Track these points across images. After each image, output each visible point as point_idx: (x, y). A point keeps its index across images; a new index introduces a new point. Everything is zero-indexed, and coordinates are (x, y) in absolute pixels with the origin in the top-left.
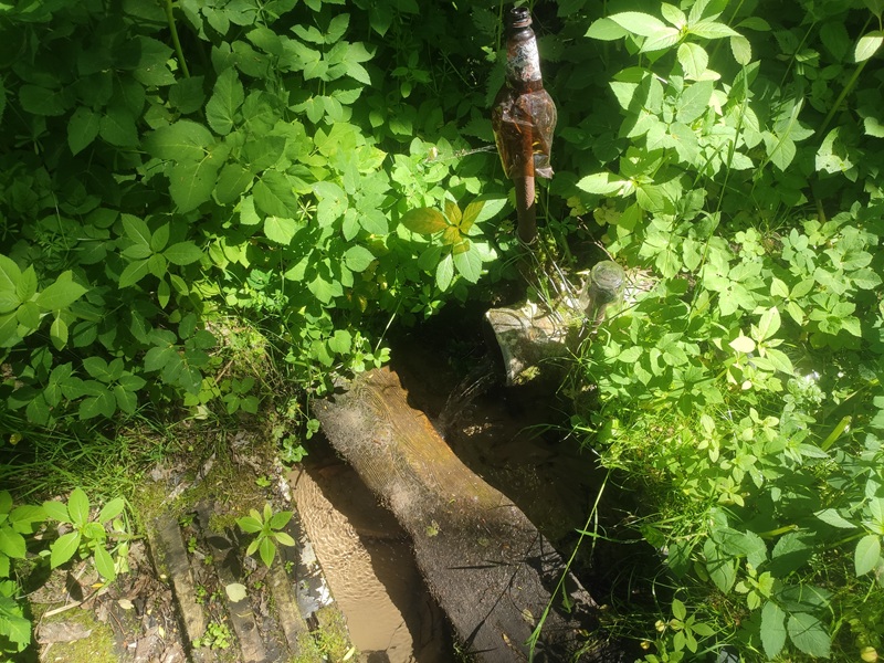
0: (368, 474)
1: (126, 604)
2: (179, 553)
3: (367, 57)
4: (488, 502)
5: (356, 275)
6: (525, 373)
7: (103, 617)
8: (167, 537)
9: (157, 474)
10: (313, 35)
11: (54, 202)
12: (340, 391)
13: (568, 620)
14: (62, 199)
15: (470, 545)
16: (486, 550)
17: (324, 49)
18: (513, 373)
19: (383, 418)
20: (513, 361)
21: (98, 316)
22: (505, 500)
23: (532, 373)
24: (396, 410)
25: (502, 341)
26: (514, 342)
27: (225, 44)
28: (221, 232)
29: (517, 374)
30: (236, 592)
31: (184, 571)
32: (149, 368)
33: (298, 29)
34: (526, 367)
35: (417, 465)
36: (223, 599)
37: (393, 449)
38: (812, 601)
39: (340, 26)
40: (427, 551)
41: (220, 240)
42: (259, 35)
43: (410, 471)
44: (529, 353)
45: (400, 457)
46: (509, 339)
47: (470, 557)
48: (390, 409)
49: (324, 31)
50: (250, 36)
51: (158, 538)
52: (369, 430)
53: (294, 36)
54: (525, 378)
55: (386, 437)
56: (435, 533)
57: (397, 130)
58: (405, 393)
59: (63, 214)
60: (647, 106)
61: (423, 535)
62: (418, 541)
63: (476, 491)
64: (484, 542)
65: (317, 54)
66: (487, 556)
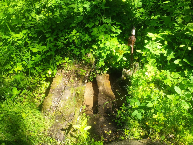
0: (98, 84)
1: (66, 75)
2: (73, 73)
3: (121, 31)
4: (111, 94)
5: (108, 54)
6: (124, 78)
7: (63, 75)
8: (73, 71)
9: (76, 65)
10: (116, 27)
11: (81, 32)
12: (101, 74)
13: (113, 111)
14: (82, 32)
15: (106, 97)
16: (107, 98)
17: (116, 29)
18: (122, 77)
19: (104, 79)
20: (123, 75)
21: (79, 44)
22: (114, 95)
23: (125, 78)
24: (107, 79)
25: (123, 72)
26: (124, 73)
27: (105, 24)
28: (96, 44)
29: (123, 77)
30: (76, 79)
31: (73, 75)
32: (81, 51)
33: (114, 26)
34: (124, 77)
35: (105, 86)
36: (75, 79)
37: (103, 83)
38: (142, 112)
39: (119, 27)
40: (100, 95)
41: (95, 45)
42: (109, 25)
43: (104, 86)
44: (126, 75)
45: (104, 84)
46: (124, 72)
47: (105, 98)
48: (106, 79)
49: (117, 27)
50: (108, 24)
51: (72, 71)
52: (102, 80)
53: (113, 26)
54: (124, 79)
55: (103, 81)
56: (102, 93)
57: (122, 42)
58: (109, 78)
59: (82, 33)
60: (149, 44)
61: (101, 93)
62: (100, 93)
63: (111, 92)
64: (108, 97)
65: (115, 29)
66: (107, 99)
